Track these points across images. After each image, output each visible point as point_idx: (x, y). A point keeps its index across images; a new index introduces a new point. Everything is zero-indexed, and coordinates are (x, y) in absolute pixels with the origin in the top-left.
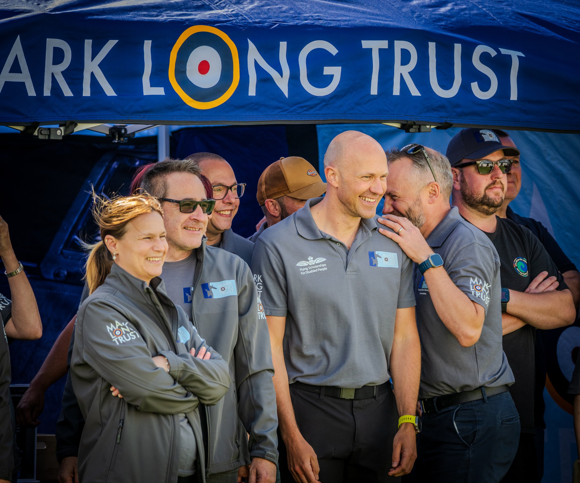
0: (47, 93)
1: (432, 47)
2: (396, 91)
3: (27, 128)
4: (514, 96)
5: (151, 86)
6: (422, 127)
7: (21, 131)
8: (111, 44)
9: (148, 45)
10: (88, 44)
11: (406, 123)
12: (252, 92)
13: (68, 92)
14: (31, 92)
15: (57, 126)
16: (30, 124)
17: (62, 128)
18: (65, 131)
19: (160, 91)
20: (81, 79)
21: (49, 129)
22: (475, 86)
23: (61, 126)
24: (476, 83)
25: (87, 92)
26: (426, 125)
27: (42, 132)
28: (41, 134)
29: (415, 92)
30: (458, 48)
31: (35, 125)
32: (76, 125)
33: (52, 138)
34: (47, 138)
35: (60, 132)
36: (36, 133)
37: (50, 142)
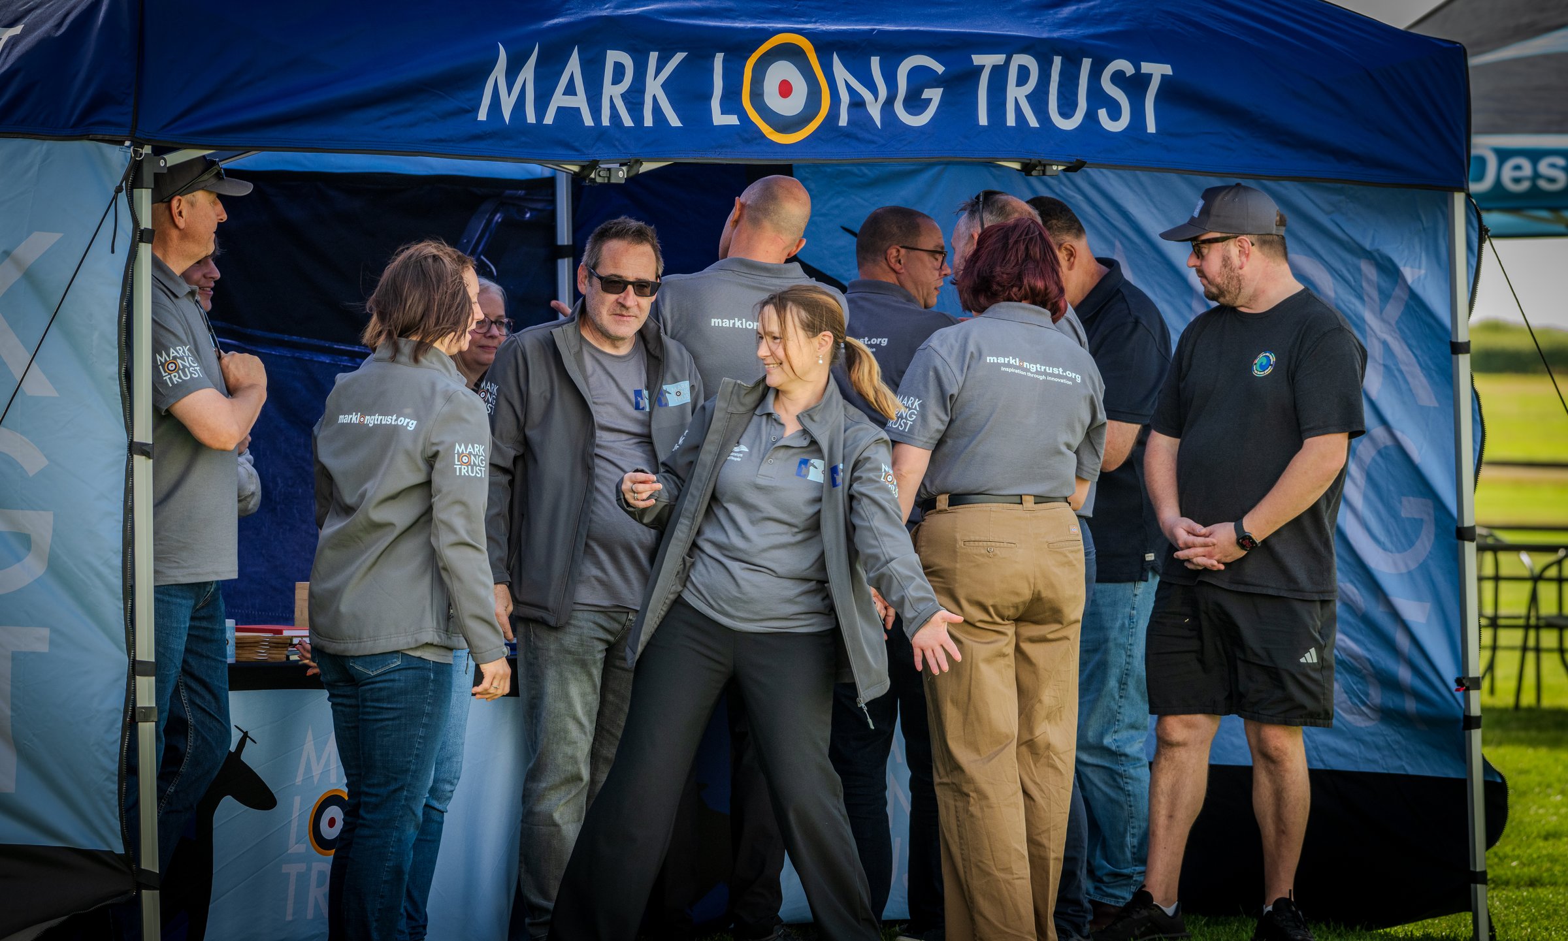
0: (606, 122)
1: (1057, 61)
2: (1011, 121)
3: (583, 168)
4: (1151, 128)
5: (722, 113)
6: (1048, 167)
7: (574, 172)
8: (679, 57)
9: (719, 58)
10: (653, 56)
11: (1028, 161)
12: (843, 121)
13: (628, 122)
14: (588, 121)
15: (617, 165)
16: (588, 163)
17: (624, 168)
18: (628, 172)
19: (733, 120)
20: (642, 104)
21: (609, 170)
22: (1102, 114)
23: (622, 165)
24: (1104, 109)
25: (648, 122)
26: (1052, 165)
27: (601, 173)
28: (600, 176)
29: (1033, 122)
30: (1087, 63)
31: (594, 165)
32: (641, 164)
33: (613, 181)
34: (606, 181)
35: (621, 175)
36: (593, 176)
37: (609, 187)
